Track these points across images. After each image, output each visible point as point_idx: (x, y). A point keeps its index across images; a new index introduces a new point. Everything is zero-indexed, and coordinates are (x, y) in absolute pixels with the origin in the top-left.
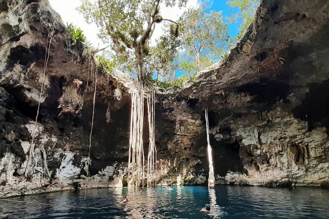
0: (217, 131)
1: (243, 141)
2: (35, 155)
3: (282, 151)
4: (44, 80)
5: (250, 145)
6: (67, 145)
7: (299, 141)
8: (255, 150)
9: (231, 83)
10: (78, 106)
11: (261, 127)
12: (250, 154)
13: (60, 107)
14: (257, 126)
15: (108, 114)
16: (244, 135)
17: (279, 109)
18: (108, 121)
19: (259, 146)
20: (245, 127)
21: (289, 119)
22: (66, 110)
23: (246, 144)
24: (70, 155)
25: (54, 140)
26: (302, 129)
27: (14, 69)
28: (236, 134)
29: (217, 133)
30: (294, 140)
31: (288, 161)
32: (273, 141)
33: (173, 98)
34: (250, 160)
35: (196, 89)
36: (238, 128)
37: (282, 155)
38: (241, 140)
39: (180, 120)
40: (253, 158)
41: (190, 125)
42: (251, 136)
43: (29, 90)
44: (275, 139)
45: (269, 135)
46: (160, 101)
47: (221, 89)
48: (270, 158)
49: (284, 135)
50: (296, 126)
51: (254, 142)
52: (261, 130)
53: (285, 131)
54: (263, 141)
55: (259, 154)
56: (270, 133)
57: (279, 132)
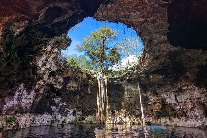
0: (149, 94)
1: (167, 100)
2: (56, 112)
3: (194, 108)
4: (61, 80)
5: (171, 104)
6: (70, 106)
7: (204, 101)
8: (175, 107)
9: (147, 71)
10: (75, 88)
11: (176, 92)
12: (173, 110)
13: (68, 89)
14: (173, 92)
15: (89, 89)
16: (166, 97)
17: (183, 81)
18: (89, 92)
19: (177, 104)
20: (166, 92)
21: (192, 87)
22: (70, 90)
23: (169, 103)
24: (71, 111)
25: (65, 104)
26: (203, 93)
27: (50, 79)
28: (161, 96)
29: (149, 96)
30: (200, 100)
31: (200, 115)
32: (186, 101)
33: (119, 80)
34: (174, 113)
35: (129, 75)
36: (162, 93)
37: (195, 111)
38: (165, 100)
39: (128, 89)
40: (175, 112)
41: (133, 92)
42: (171, 97)
43: (56, 85)
44: (187, 99)
45: (183, 97)
46: (113, 81)
47: (142, 74)
48: (186, 112)
49: (192, 97)
50: (198, 91)
51: (174, 101)
52: (177, 94)
53: (192, 95)
54: (180, 101)
55: (178, 109)
56: (183, 96)
57: (188, 95)
